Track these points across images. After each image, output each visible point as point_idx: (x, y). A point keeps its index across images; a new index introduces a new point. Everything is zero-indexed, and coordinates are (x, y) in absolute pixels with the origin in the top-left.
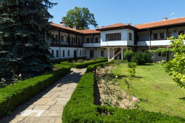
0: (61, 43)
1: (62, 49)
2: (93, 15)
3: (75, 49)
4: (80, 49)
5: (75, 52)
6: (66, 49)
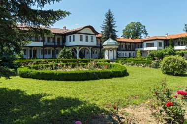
0: (122, 49)
1: (122, 52)
2: (144, 27)
3: (130, 52)
4: (133, 52)
5: (130, 54)
6: (124, 52)
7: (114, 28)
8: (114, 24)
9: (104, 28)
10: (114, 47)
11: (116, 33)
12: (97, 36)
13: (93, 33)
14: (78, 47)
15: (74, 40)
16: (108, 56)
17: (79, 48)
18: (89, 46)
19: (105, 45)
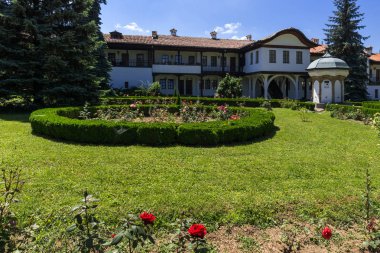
7: (357, 30)
8: (358, 21)
9: (331, 31)
10: (333, 74)
11: (362, 40)
12: (312, 50)
13: (302, 45)
14: (266, 76)
15: (257, 62)
16: (320, 95)
17: (269, 77)
18: (292, 74)
19: (312, 70)
